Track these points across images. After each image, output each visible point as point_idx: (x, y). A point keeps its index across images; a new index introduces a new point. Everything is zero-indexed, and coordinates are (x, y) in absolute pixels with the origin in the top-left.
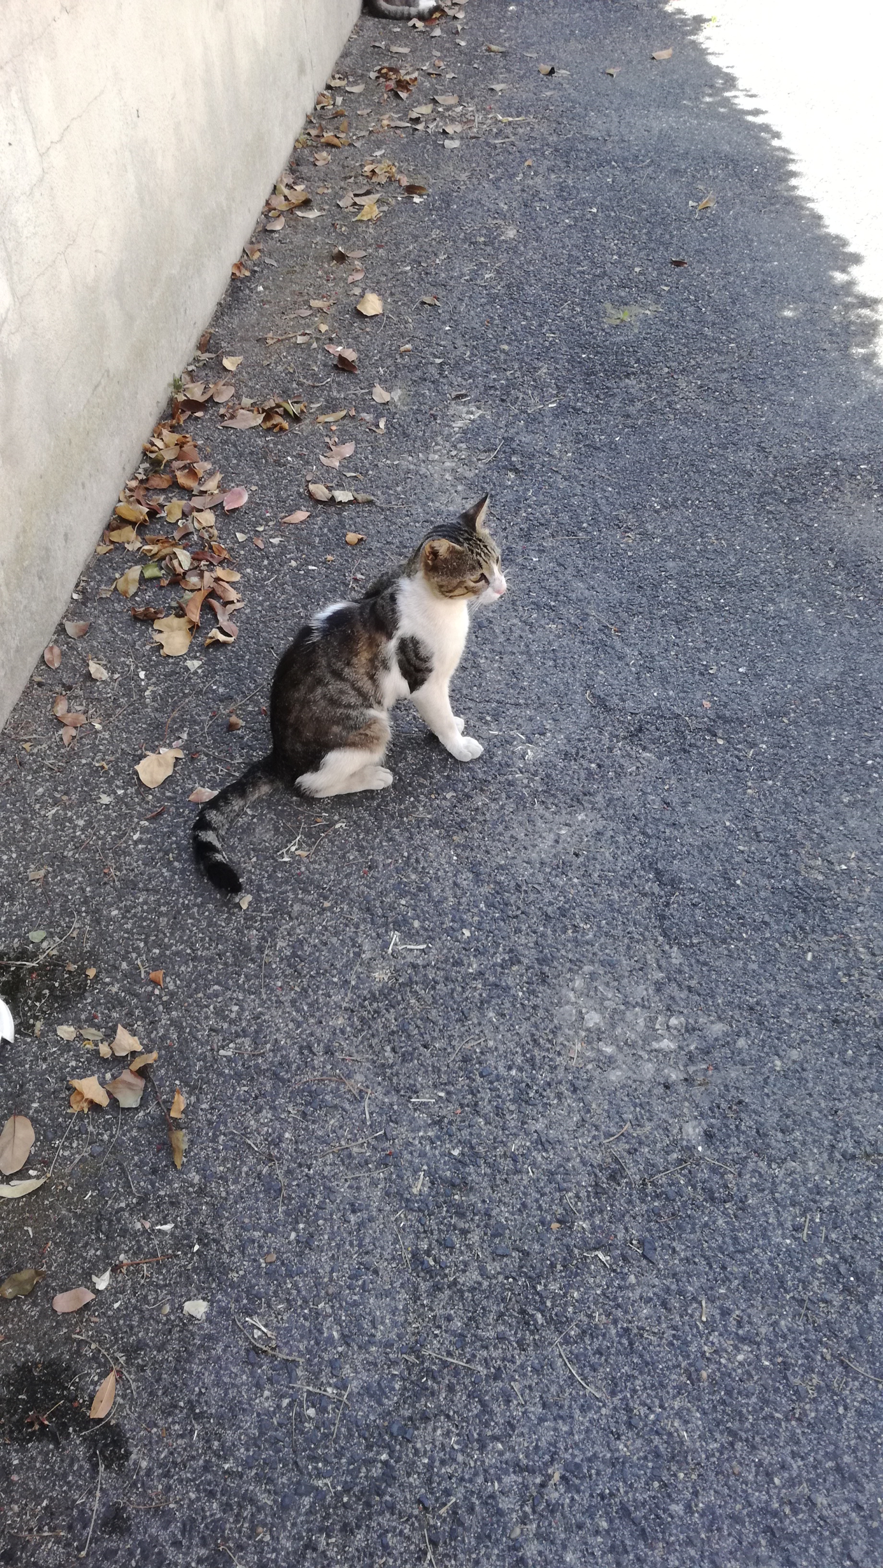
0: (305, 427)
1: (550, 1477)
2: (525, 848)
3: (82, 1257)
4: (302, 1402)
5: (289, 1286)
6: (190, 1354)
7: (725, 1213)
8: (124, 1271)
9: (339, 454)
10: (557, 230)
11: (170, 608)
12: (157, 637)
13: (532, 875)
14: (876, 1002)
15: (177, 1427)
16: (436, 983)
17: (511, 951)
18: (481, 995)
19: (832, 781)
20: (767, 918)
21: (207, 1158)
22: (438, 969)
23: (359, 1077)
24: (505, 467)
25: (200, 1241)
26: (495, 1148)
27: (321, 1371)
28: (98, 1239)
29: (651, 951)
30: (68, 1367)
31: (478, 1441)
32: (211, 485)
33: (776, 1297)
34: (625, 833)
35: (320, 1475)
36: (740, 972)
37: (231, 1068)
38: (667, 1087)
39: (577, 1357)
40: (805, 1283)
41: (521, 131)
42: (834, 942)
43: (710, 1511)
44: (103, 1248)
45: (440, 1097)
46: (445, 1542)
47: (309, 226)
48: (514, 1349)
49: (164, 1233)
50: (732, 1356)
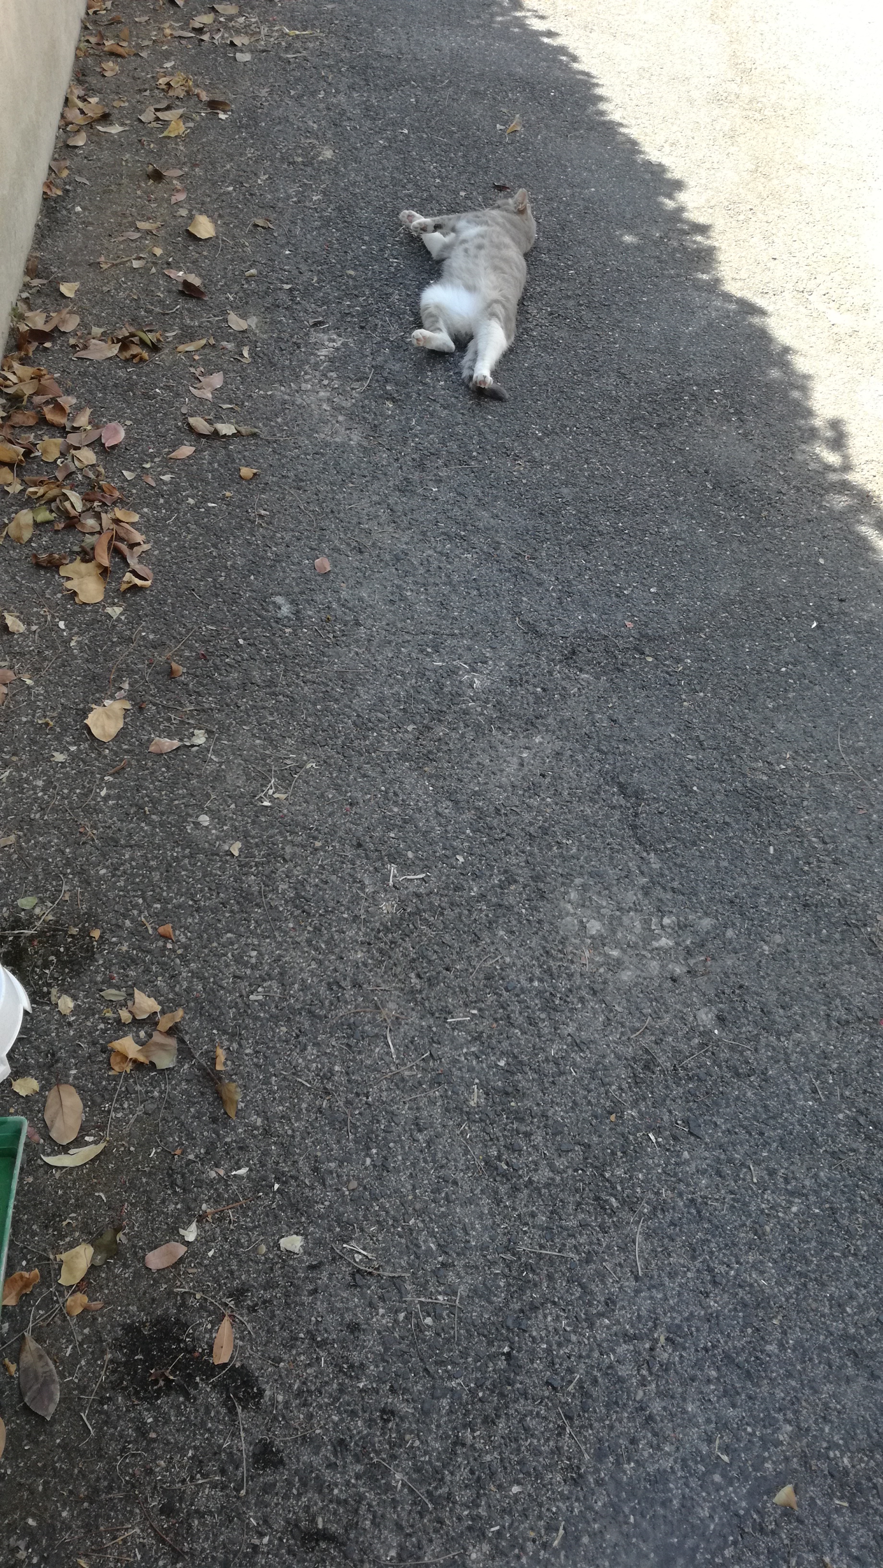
0: (164, 357)
1: (657, 1341)
2: (493, 773)
3: (163, 1212)
4: (417, 1313)
5: (377, 1208)
6: (298, 1287)
7: (751, 1086)
8: (210, 1218)
9: (209, 385)
10: (372, 151)
11: (72, 553)
12: (69, 585)
13: (508, 797)
14: (837, 885)
15: (302, 1358)
16: (443, 909)
17: (506, 872)
18: (487, 916)
19: (755, 689)
20: (727, 819)
21: (264, 1100)
22: (442, 895)
23: (392, 1005)
24: (381, 396)
25: (278, 1180)
26: (537, 1055)
27: (427, 1282)
28: (175, 1193)
29: (631, 859)
30: (178, 1320)
31: (586, 1320)
32: (83, 420)
33: (811, 1153)
34: (582, 752)
35: (451, 1377)
36: (714, 871)
37: (265, 1012)
38: (674, 980)
39: (654, 1231)
40: (833, 1137)
41: (310, 45)
42: (789, 835)
43: (799, 1344)
44: (183, 1201)
45: (474, 1015)
46: (579, 1415)
47: (113, 142)
48: (597, 1233)
49: (241, 1177)
50: (787, 1210)
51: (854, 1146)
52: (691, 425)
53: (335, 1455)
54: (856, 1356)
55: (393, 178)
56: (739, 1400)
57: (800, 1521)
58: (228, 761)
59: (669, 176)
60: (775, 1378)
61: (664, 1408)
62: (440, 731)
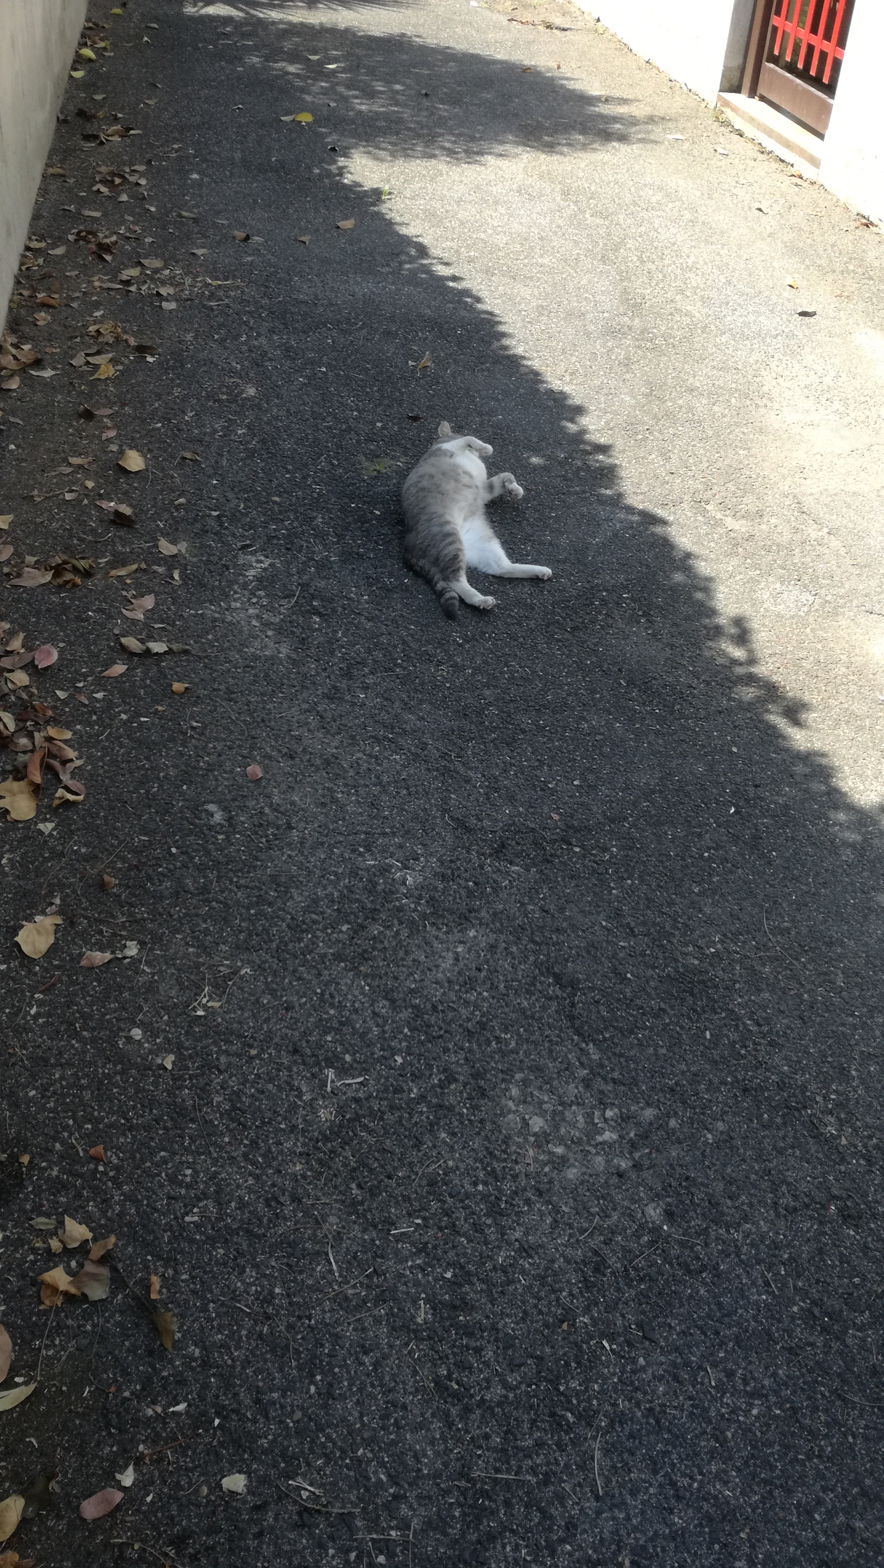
0: (96, 583)
3: (98, 1456)
4: (369, 1552)
5: (323, 1440)
6: (242, 1531)
7: (704, 1283)
8: (147, 1461)
9: (140, 606)
10: (293, 387)
11: (4, 771)
12: (1, 803)
13: (444, 994)
14: (775, 1067)
16: (383, 1113)
17: (445, 1070)
18: (428, 1118)
20: (663, 1006)
21: (202, 1328)
22: (381, 1099)
23: (333, 1219)
24: (308, 612)
25: (218, 1414)
26: (484, 1264)
27: (378, 1516)
28: (110, 1435)
29: (570, 1051)
31: (547, 1547)
32: (16, 644)
33: (769, 1350)
34: (516, 944)
36: (653, 1058)
37: (201, 1234)
38: (620, 1176)
39: (613, 1446)
40: (790, 1332)
41: (232, 294)
42: (724, 1018)
44: (118, 1443)
45: (418, 1224)
47: (46, 384)
48: (554, 1451)
49: (178, 1414)
50: (747, 1413)
51: (811, 1339)
52: (602, 627)
55: (313, 412)
58: (161, 971)
59: (570, 402)
62: (375, 930)
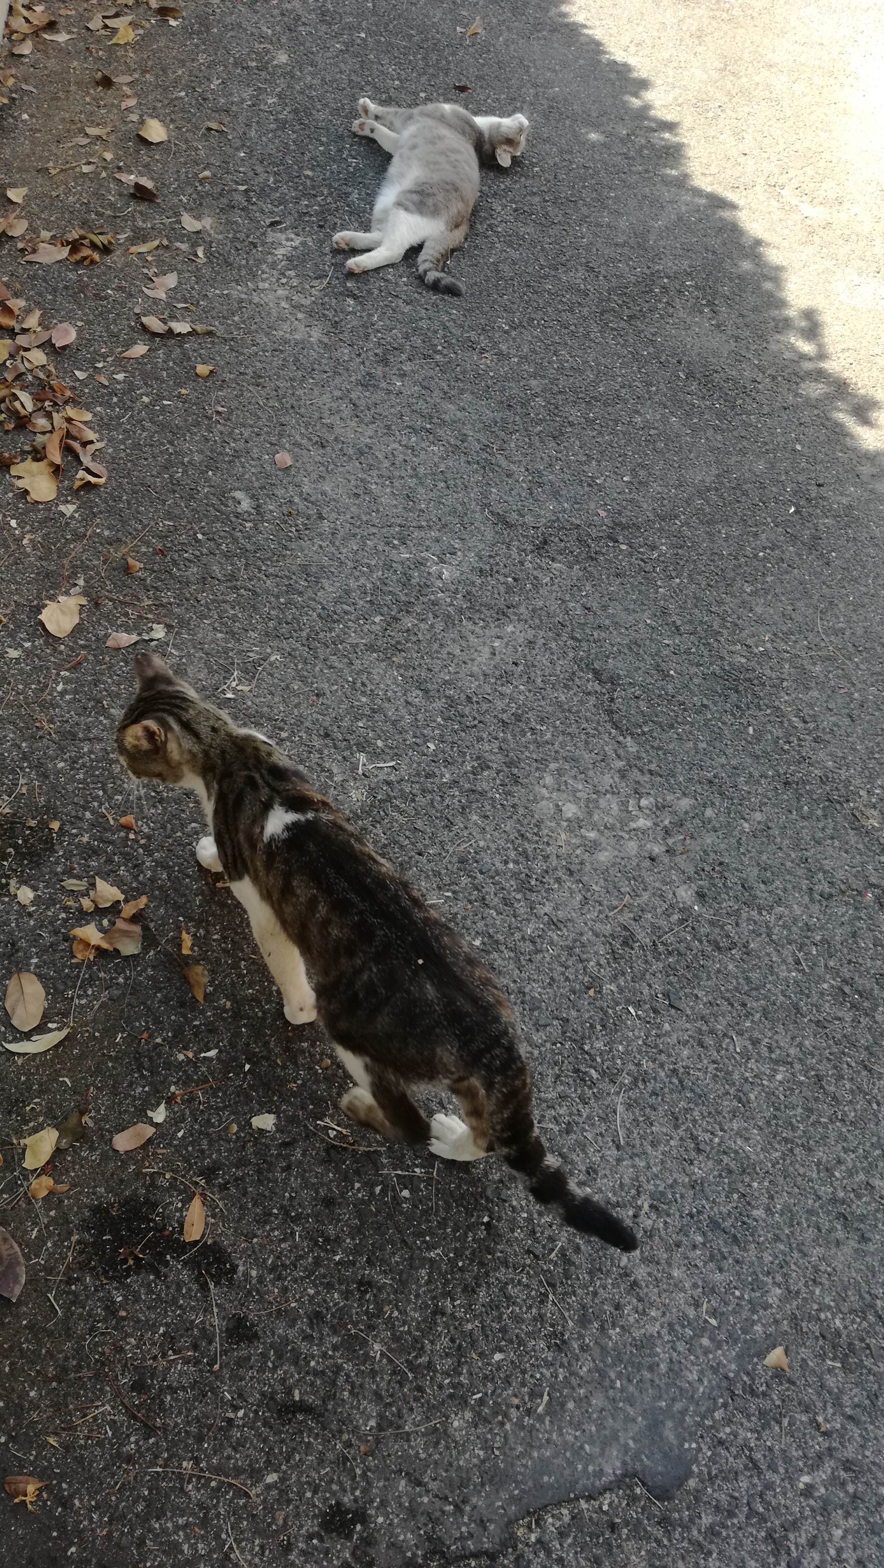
0: (116, 259)
1: (640, 1208)
2: (464, 662)
3: (130, 1095)
4: (393, 1186)
6: (271, 1164)
7: (733, 959)
8: (178, 1100)
9: (163, 285)
10: (329, 54)
11: (23, 452)
12: (20, 483)
13: (479, 686)
14: (819, 763)
15: (276, 1233)
16: (415, 795)
17: (478, 758)
18: (460, 801)
19: (732, 574)
20: (705, 702)
21: (233, 984)
22: (412, 782)
24: (341, 293)
25: (248, 1060)
26: (513, 934)
27: (404, 1155)
28: (142, 1076)
29: (607, 744)
30: (147, 1201)
32: (32, 321)
33: (796, 1022)
34: (555, 640)
35: (430, 1247)
36: (693, 752)
38: (652, 859)
39: (635, 1101)
40: (818, 1007)
42: (768, 715)
43: (787, 1209)
44: (150, 1084)
45: (448, 897)
46: (562, 1283)
47: (60, 50)
48: (577, 1104)
49: (210, 1059)
50: (771, 1078)
51: (840, 1014)
52: (662, 317)
53: (312, 1328)
54: (846, 1219)
55: (350, 81)
56: (725, 1265)
57: (791, 1382)
58: (189, 655)
59: (635, 75)
60: (763, 1243)
61: (649, 1274)
62: (408, 622)
